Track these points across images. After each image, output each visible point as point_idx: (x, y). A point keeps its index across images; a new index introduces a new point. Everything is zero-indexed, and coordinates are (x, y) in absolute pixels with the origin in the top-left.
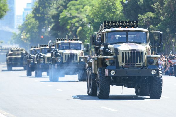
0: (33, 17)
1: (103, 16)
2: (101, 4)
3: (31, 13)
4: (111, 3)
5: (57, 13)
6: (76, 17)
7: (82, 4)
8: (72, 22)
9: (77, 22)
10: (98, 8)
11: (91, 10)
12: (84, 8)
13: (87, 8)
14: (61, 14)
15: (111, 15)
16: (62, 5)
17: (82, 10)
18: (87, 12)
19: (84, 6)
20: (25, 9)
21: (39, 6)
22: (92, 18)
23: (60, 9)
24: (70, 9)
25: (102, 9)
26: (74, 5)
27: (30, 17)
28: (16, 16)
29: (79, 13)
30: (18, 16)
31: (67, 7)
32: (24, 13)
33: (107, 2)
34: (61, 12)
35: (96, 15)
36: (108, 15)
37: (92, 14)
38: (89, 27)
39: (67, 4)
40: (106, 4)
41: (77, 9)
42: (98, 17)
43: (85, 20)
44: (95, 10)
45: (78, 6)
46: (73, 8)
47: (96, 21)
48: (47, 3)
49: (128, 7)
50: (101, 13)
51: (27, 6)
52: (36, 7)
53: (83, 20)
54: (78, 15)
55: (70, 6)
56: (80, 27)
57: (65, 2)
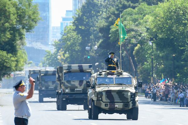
0: (74, 30)
1: (170, 29)
2: (167, 12)
3: (72, 25)
4: (182, 12)
5: (106, 24)
6: (133, 30)
7: (141, 14)
9: (134, 37)
10: (163, 18)
11: (153, 21)
12: (144, 18)
13: (148, 19)
14: (111, 27)
15: (181, 28)
16: (114, 14)
17: (142, 21)
18: (148, 23)
19: (144, 16)
20: (64, 19)
21: (83, 15)
22: (155, 32)
23: (110, 19)
24: (125, 20)
25: (169, 20)
26: (130, 14)
27: (70, 29)
28: (51, 29)
29: (137, 25)
30: (54, 28)
32: (62, 24)
33: (176, 10)
34: (112, 23)
35: (160, 28)
36: (177, 28)
37: (155, 26)
38: (151, 44)
39: (121, 12)
40: (175, 12)
41: (135, 20)
42: (162, 31)
43: (145, 34)
44: (159, 21)
45: (136, 16)
46: (128, 18)
47: (160, 36)
48: (94, 11)
50: (167, 25)
51: (67, 15)
52: (79, 15)
53: (143, 35)
54: (136, 28)
56: (138, 45)
57: (117, 10)
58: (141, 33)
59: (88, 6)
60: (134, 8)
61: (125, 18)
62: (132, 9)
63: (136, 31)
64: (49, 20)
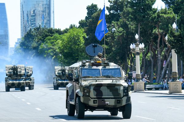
0: (20, 49)
1: (70, 47)
2: (69, 38)
3: (19, 46)
4: (77, 38)
5: (37, 45)
6: (51, 48)
7: (55, 39)
8: (48, 52)
9: (52, 52)
10: (67, 41)
11: (62, 43)
12: (57, 41)
13: (59, 42)
14: (40, 46)
15: (77, 47)
16: (41, 39)
17: (55, 43)
18: (59, 44)
19: (57, 40)
20: (16, 43)
21: (25, 41)
22: (63, 49)
23: (39, 43)
24: (47, 43)
25: (70, 42)
26: (49, 39)
27: (18, 48)
28: (9, 48)
29: (53, 46)
30: (11, 48)
31: (45, 41)
32: (15, 46)
33: (74, 37)
34: (40, 44)
35: (65, 47)
36: (74, 47)
37: (62, 46)
38: (61, 55)
39: (45, 38)
40: (73, 38)
41: (52, 43)
42: (66, 49)
43: (58, 50)
44: (65, 43)
45: (53, 40)
46: (49, 41)
47: (65, 51)
48: (31, 38)
49: (89, 41)
50: (69, 45)
51: (18, 41)
52: (23, 41)
53: (56, 51)
54: (53, 47)
55: (46, 40)
56: (54, 56)
57: (43, 37)
58: (55, 50)
59: (28, 36)
60: (52, 36)
61: (47, 42)
62: (50, 37)
63: (53, 49)
64: (8, 44)
